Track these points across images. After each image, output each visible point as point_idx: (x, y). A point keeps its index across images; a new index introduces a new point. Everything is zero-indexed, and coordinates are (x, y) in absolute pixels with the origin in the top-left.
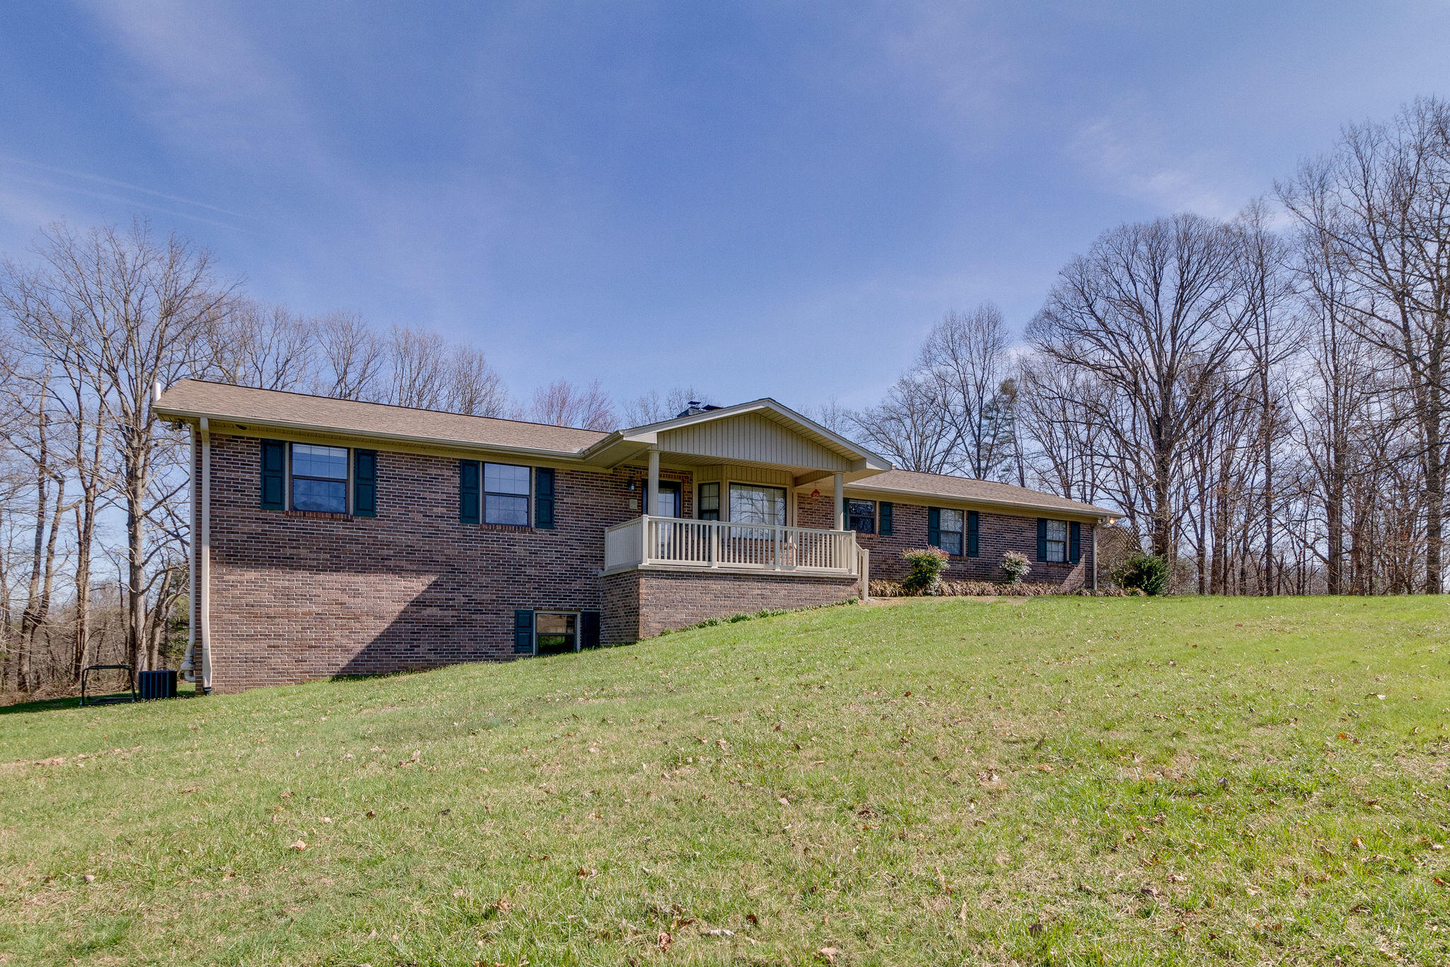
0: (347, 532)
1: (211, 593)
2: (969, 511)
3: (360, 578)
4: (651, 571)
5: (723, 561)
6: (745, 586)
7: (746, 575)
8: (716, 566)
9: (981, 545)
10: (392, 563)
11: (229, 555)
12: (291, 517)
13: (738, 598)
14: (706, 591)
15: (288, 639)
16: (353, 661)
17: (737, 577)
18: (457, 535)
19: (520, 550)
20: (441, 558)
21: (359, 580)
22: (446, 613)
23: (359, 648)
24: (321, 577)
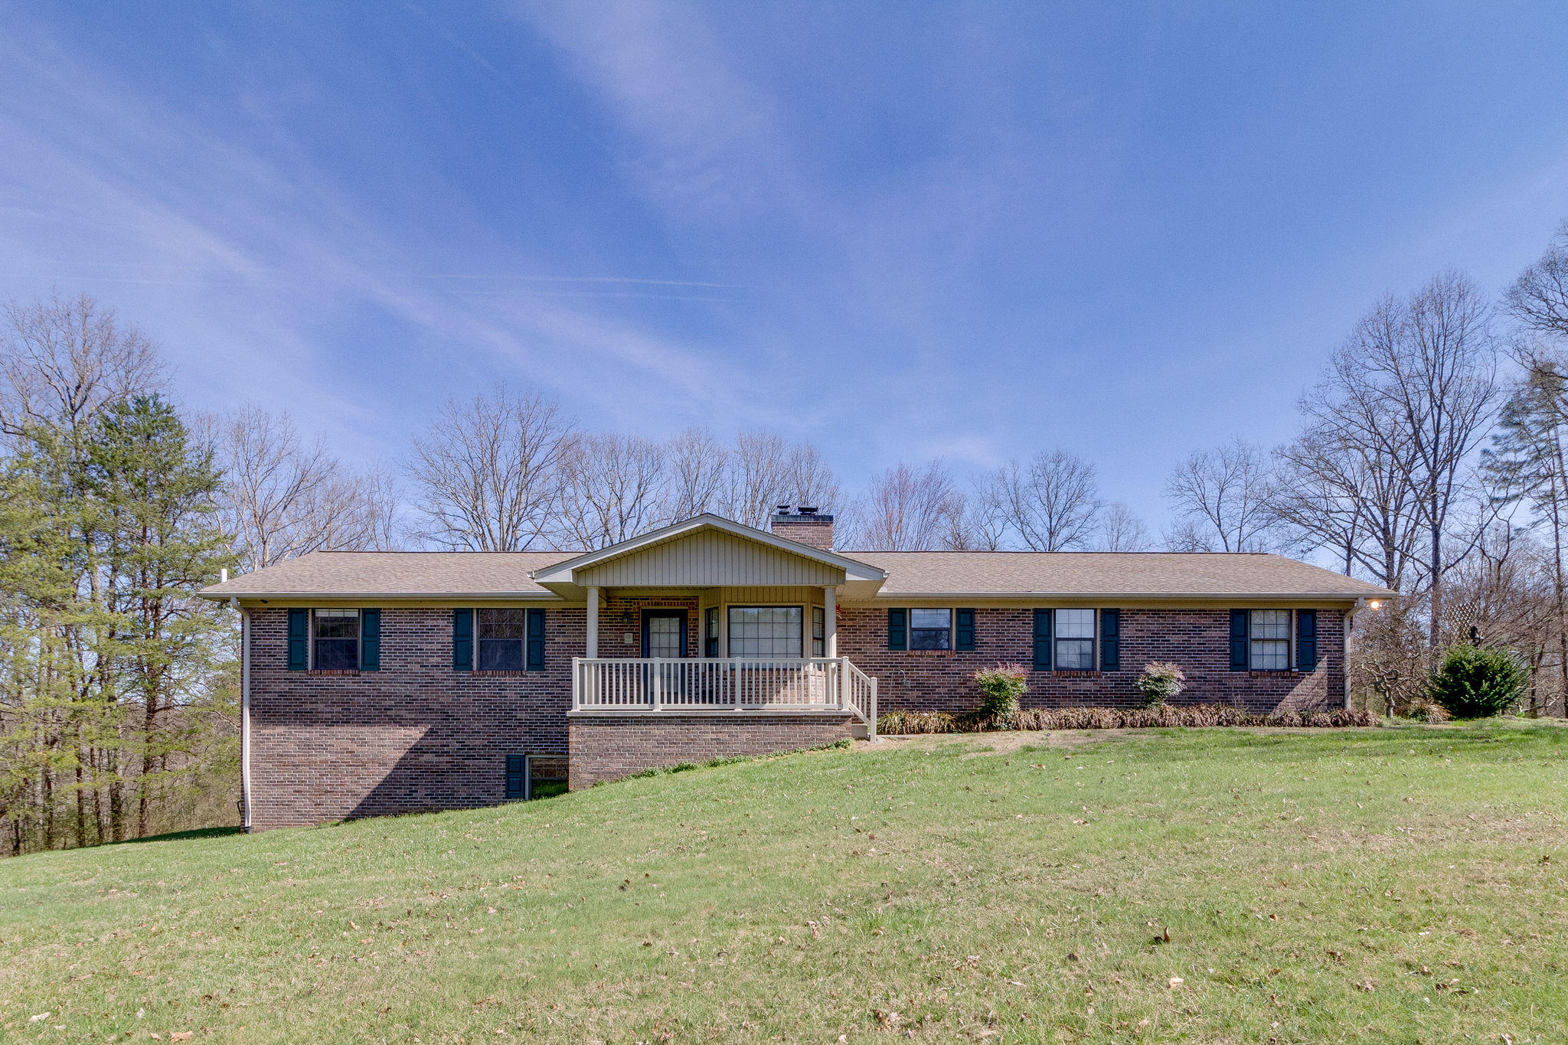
0: (355, 686)
1: (251, 745)
2: (1102, 610)
3: (366, 729)
4: (583, 718)
5: (669, 702)
6: (694, 730)
7: (696, 717)
8: (659, 708)
9: (1124, 653)
10: (392, 713)
11: (266, 712)
12: (311, 675)
13: (687, 743)
14: (646, 737)
15: (308, 785)
16: (361, 805)
17: (685, 720)
18: (451, 683)
19: (510, 694)
20: (436, 706)
21: (366, 732)
22: (441, 759)
23: (366, 793)
24: (335, 729)
